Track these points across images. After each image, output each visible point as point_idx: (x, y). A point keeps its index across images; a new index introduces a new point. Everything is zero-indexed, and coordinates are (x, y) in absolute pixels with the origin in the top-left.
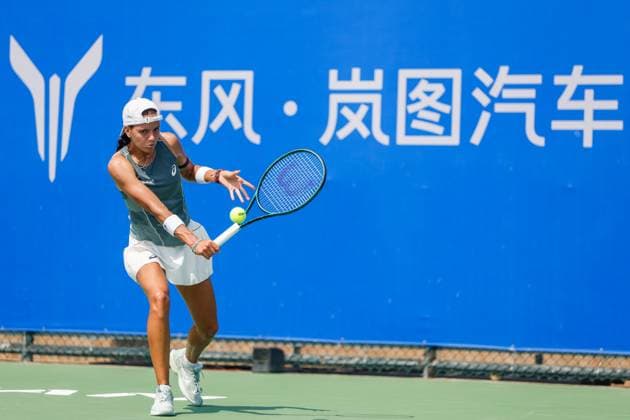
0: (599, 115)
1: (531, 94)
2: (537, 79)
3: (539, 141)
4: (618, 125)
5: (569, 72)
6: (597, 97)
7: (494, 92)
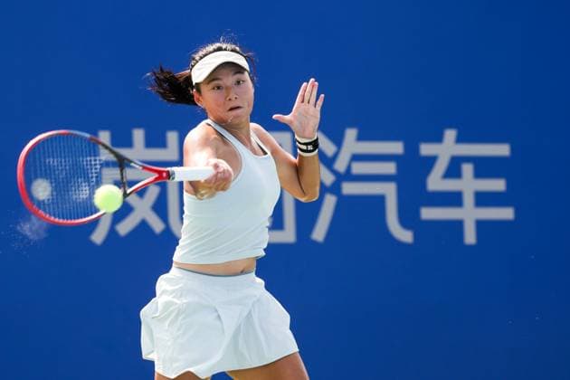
0: (483, 199)
1: (390, 168)
2: (396, 148)
3: (405, 236)
4: (506, 213)
5: (438, 138)
6: (479, 174)
7: (341, 166)
